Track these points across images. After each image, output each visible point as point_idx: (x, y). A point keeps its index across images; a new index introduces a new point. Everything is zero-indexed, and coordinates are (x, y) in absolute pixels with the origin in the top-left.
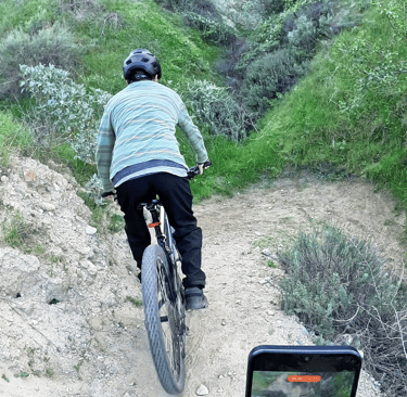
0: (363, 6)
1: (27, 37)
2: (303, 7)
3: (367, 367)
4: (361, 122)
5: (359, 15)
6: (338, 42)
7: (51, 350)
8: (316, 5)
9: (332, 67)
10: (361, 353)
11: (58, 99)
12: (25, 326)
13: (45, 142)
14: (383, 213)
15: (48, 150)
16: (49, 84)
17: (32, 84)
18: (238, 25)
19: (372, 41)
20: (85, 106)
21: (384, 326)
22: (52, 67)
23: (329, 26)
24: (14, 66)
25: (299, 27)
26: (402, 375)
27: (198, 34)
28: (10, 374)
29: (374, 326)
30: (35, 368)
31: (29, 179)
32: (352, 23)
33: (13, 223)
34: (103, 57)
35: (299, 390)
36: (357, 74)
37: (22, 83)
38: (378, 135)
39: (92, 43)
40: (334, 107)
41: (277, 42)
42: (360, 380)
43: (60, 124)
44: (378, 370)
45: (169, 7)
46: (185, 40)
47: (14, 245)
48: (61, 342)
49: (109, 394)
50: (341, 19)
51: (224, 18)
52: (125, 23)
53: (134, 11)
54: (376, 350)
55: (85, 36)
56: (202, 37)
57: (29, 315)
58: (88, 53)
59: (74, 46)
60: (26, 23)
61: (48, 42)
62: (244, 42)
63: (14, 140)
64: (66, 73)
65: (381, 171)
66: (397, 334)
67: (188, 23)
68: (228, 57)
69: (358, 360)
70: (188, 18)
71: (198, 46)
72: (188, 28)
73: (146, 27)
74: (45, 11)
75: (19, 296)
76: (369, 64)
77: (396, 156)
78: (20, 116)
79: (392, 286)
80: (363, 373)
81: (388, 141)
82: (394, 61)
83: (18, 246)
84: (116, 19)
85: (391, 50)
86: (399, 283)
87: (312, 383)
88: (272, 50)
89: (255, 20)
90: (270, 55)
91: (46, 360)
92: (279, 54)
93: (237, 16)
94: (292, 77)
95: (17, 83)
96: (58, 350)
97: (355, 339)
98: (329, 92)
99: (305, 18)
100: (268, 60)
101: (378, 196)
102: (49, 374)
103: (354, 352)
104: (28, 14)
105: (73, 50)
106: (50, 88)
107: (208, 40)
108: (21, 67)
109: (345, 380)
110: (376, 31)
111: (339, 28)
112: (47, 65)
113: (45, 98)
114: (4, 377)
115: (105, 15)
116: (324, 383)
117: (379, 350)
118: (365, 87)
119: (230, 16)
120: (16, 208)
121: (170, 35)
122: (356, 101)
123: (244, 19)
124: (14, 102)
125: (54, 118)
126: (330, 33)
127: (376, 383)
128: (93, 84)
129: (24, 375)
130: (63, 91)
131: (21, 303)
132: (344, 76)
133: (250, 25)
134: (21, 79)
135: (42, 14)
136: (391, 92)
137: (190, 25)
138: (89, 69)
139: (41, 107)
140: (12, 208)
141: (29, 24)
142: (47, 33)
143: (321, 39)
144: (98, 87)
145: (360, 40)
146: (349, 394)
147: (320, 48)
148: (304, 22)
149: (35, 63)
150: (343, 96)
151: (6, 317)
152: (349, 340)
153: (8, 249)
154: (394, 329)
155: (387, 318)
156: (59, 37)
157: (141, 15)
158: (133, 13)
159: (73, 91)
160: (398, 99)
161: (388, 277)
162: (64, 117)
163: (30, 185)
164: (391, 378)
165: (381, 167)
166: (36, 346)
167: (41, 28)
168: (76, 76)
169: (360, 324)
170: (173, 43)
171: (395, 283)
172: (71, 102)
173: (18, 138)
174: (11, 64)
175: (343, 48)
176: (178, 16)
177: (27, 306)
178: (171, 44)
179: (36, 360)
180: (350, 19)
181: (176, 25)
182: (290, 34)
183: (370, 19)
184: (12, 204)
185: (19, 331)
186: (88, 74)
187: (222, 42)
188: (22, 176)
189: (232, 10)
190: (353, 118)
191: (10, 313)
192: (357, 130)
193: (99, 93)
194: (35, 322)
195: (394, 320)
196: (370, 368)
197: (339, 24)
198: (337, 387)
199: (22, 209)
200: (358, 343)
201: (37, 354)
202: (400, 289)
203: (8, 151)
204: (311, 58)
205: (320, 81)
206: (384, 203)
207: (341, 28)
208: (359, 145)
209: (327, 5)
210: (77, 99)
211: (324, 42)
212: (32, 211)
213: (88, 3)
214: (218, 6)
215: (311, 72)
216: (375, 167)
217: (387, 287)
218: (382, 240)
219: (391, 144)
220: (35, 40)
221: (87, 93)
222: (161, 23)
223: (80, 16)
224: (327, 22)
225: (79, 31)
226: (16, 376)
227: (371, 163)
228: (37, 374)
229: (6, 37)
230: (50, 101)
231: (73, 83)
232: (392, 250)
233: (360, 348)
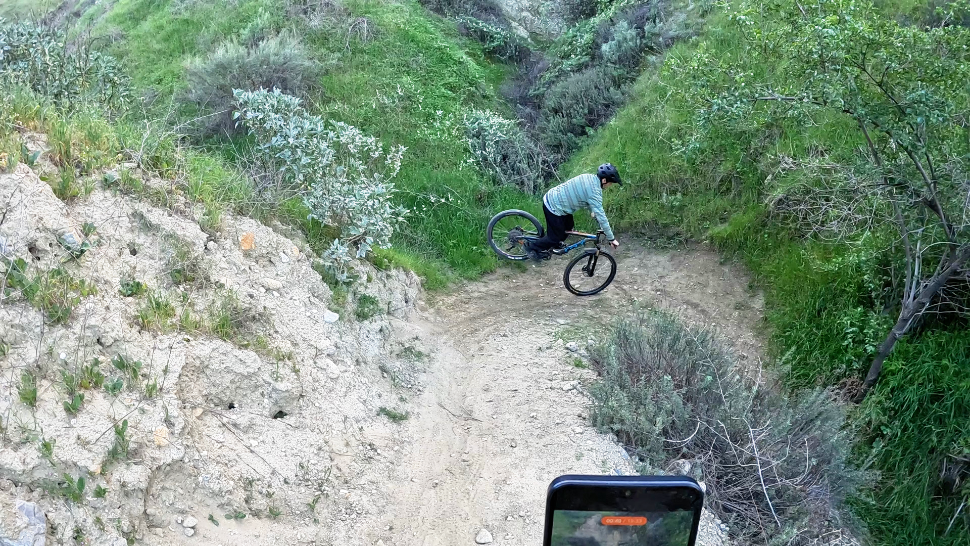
0: (705, 8)
1: (242, 50)
2: (623, 10)
3: (711, 505)
4: (703, 168)
5: (700, 20)
6: (671, 58)
7: (276, 482)
8: (641, 6)
9: (662, 93)
10: (703, 486)
11: (286, 137)
12: (240, 448)
13: (268, 195)
14: (732, 293)
15: (272, 206)
16: (273, 115)
17: (250, 115)
18: (533, 35)
19: (717, 56)
20: (323, 145)
21: (733, 449)
22: (277, 92)
23: (658, 35)
24: (225, 92)
25: (618, 37)
26: (758, 515)
27: (478, 47)
28: (219, 515)
29: (720, 449)
30: (254, 507)
31: (245, 247)
32: (690, 31)
33: (224, 306)
34: (347, 78)
35: (617, 536)
36: (697, 101)
37: (237, 115)
38: (725, 186)
39: (333, 59)
40: (665, 146)
41: (587, 58)
42: (702, 523)
43: (288, 170)
44: (726, 509)
45: (439, 10)
46: (461, 55)
47: (225, 336)
48: (289, 470)
49: (357, 542)
50: (674, 26)
51: (514, 24)
52: (378, 31)
53: (390, 16)
54: (723, 482)
55: (323, 50)
56: (484, 50)
57: (245, 432)
58: (327, 72)
59: (307, 63)
60: (242, 31)
61: (272, 58)
62: (541, 59)
63: (225, 193)
64: (297, 101)
65: (730, 236)
66: (752, 459)
67: (464, 31)
68: (518, 78)
69: (697, 496)
70: (464, 25)
71: (478, 64)
72: (464, 38)
73: (408, 38)
74: (267, 15)
75: (231, 406)
76: (713, 88)
77: (751, 214)
78: (233, 160)
79: (745, 394)
80: (705, 513)
81: (740, 194)
82: (748, 84)
83: (231, 338)
84: (365, 26)
85: (744, 69)
86: (755, 389)
87: (635, 527)
88: (579, 68)
89: (556, 27)
90: (577, 75)
91: (269, 495)
92: (590, 73)
93: (532, 22)
94: (607, 106)
95: (230, 114)
96: (286, 482)
97: (694, 466)
98: (659, 126)
99: (625, 24)
100: (574, 83)
101: (726, 269)
102: (274, 515)
103: (692, 484)
104: (245, 20)
105: (307, 69)
106: (274, 121)
107: (492, 54)
108: (235, 92)
109: (680, 523)
110: (723, 43)
111: (673, 39)
112: (271, 90)
113: (267, 135)
114: (211, 518)
115: (350, 21)
116: (651, 526)
117: (727, 482)
118: (707, 120)
119: (522, 21)
120: (227, 286)
121: (439, 48)
122: (695, 139)
123: (542, 26)
124: (225, 140)
125: (280, 163)
126: (659, 45)
127: (723, 526)
128: (335, 115)
129: (238, 516)
130: (292, 125)
131: (234, 417)
132: (679, 104)
133: (550, 34)
134: (235, 108)
135: (264, 19)
136: (744, 126)
137: (468, 35)
138: (328, 94)
139: (262, 147)
140: (222, 286)
141: (245, 33)
142: (270, 46)
143: (647, 53)
144: (341, 120)
145: (700, 55)
146: (686, 543)
147: (646, 66)
148: (624, 30)
149: (254, 87)
150: (678, 132)
151: (214, 437)
152: (686, 467)
153: (217, 343)
154: (747, 453)
155: (738, 437)
156: (287, 51)
157: (400, 21)
158: (389, 18)
159: (307, 125)
160: (754, 135)
161: (739, 381)
162: (294, 161)
163: (247, 255)
164: (743, 519)
165: (729, 230)
166: (257, 476)
167: (262, 39)
168: (311, 105)
169: (701, 445)
170: (444, 59)
171: (749, 389)
172: (303, 140)
173: (231, 190)
174: (222, 88)
175: (678, 66)
176: (451, 22)
177: (243, 421)
178: (441, 60)
179: (256, 495)
180: (687, 26)
181: (448, 34)
182: (605, 47)
183: (714, 27)
184: (223, 281)
185: (233, 455)
186: (326, 101)
187: (510, 58)
188: (236, 243)
189: (524, 14)
190: (692, 162)
191: (219, 430)
192: (697, 179)
193: (342, 128)
194: (254, 443)
195: (748, 440)
196: (713, 506)
197: (671, 33)
198: (669, 532)
199: (236, 287)
200: (698, 472)
201: (257, 487)
202: (756, 397)
203: (217, 208)
204: (633, 80)
205: (645, 111)
206: (734, 280)
207: (674, 39)
208: (699, 199)
209: (655, 7)
210: (312, 136)
211: (651, 58)
212: (250, 290)
213: (327, 4)
214: (506, 8)
215: (633, 99)
216: (722, 229)
217: (737, 394)
218: (732, 330)
219: (744, 199)
220: (254, 56)
221: (326, 127)
222: (427, 31)
223: (315, 22)
224: (656, 30)
225: (314, 42)
226: (228, 517)
227: (716, 225)
228: (256, 514)
229: (214, 52)
230: (274, 139)
231: (305, 114)
232: (745, 343)
233: (702, 479)
